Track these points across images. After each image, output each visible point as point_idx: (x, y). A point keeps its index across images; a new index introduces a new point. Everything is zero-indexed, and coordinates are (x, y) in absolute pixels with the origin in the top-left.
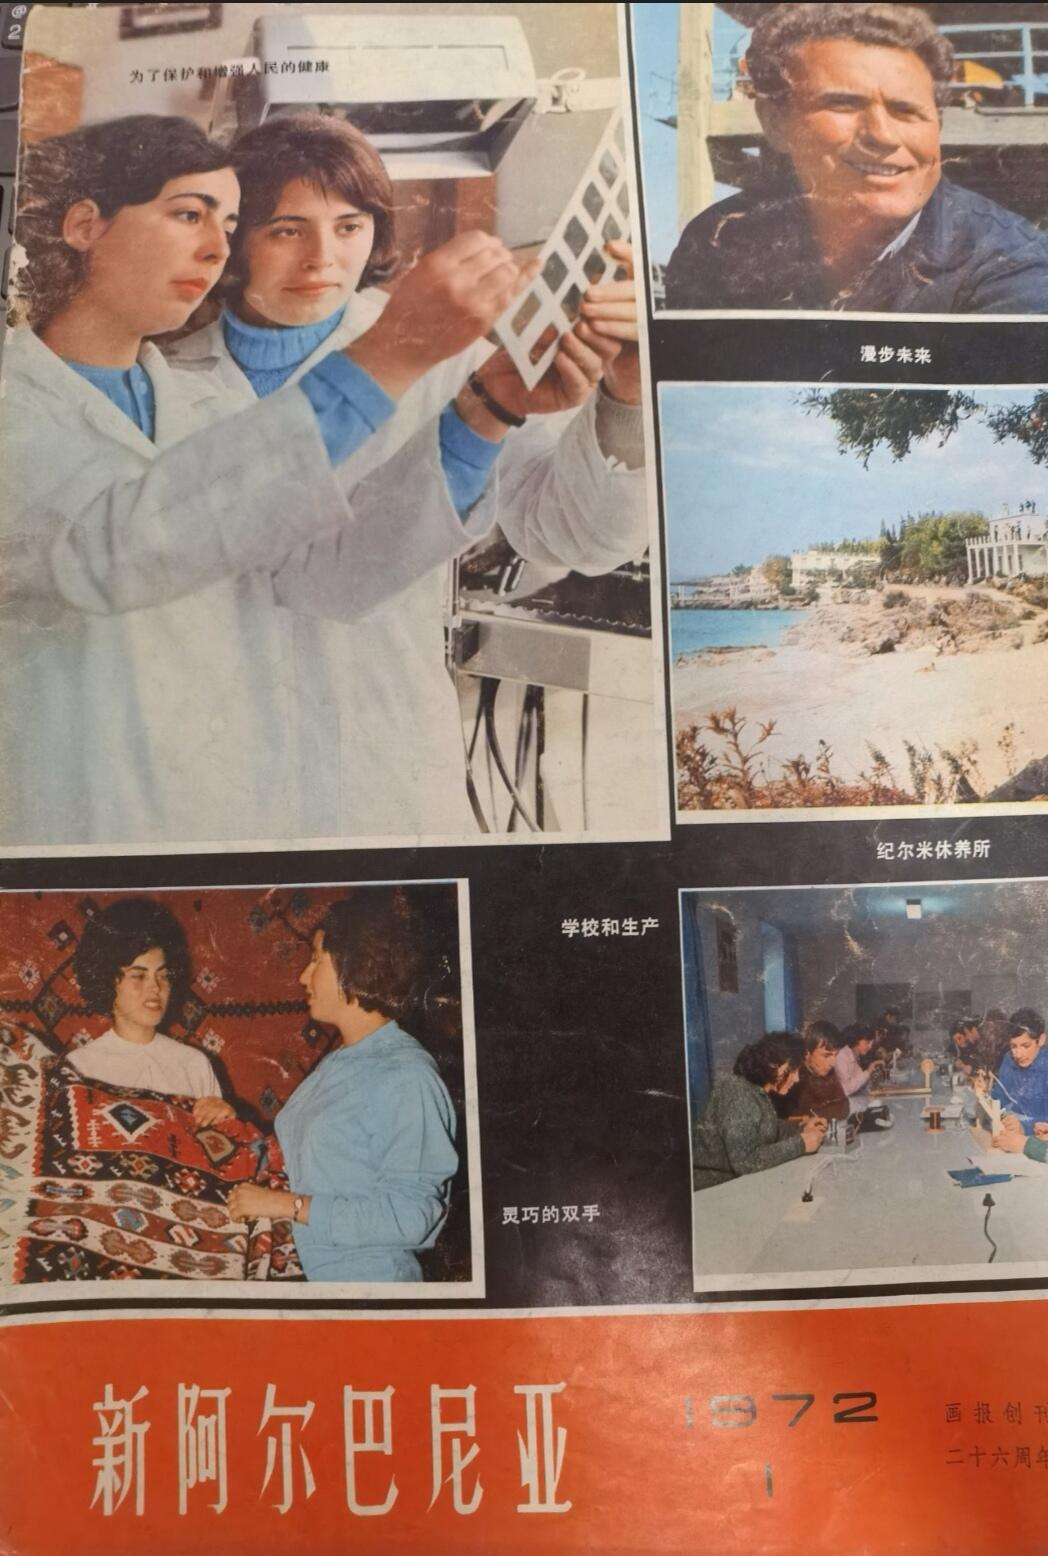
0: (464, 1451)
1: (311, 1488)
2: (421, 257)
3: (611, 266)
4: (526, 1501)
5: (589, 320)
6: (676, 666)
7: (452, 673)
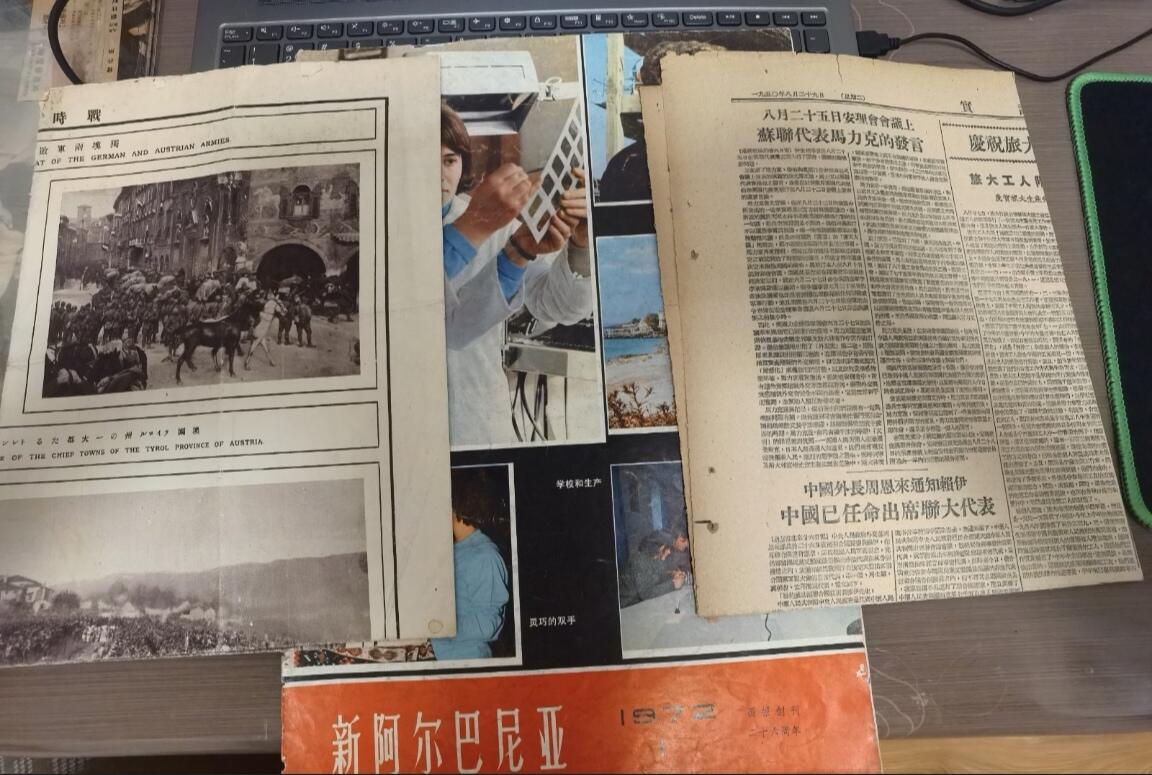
0: (514, 741)
1: (440, 762)
2: (486, 177)
3: (575, 181)
4: (545, 764)
5: (564, 209)
6: (607, 364)
7: (505, 371)
